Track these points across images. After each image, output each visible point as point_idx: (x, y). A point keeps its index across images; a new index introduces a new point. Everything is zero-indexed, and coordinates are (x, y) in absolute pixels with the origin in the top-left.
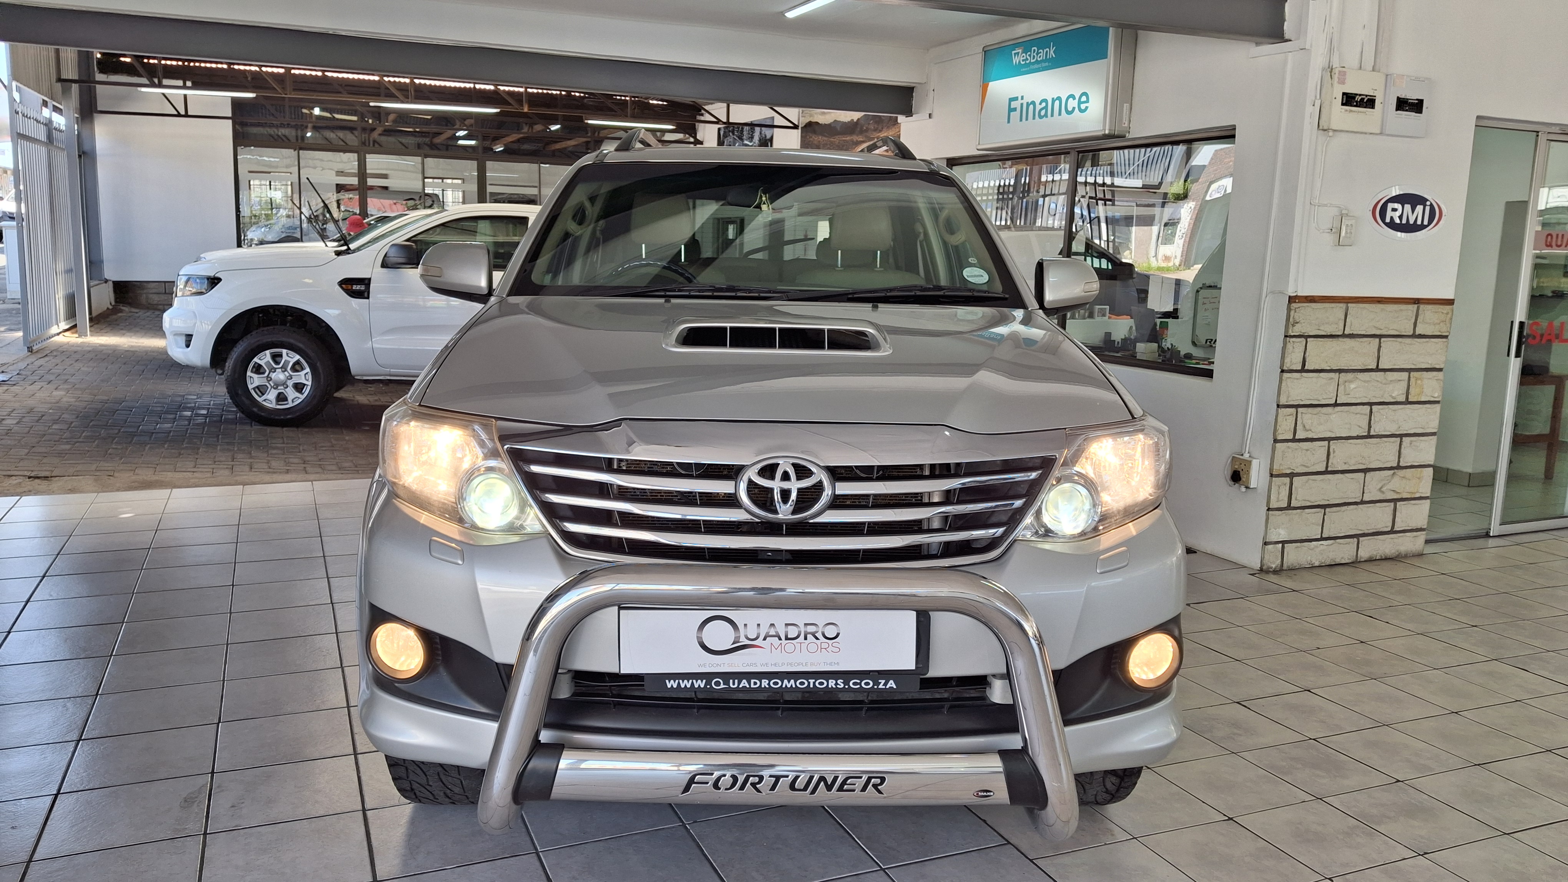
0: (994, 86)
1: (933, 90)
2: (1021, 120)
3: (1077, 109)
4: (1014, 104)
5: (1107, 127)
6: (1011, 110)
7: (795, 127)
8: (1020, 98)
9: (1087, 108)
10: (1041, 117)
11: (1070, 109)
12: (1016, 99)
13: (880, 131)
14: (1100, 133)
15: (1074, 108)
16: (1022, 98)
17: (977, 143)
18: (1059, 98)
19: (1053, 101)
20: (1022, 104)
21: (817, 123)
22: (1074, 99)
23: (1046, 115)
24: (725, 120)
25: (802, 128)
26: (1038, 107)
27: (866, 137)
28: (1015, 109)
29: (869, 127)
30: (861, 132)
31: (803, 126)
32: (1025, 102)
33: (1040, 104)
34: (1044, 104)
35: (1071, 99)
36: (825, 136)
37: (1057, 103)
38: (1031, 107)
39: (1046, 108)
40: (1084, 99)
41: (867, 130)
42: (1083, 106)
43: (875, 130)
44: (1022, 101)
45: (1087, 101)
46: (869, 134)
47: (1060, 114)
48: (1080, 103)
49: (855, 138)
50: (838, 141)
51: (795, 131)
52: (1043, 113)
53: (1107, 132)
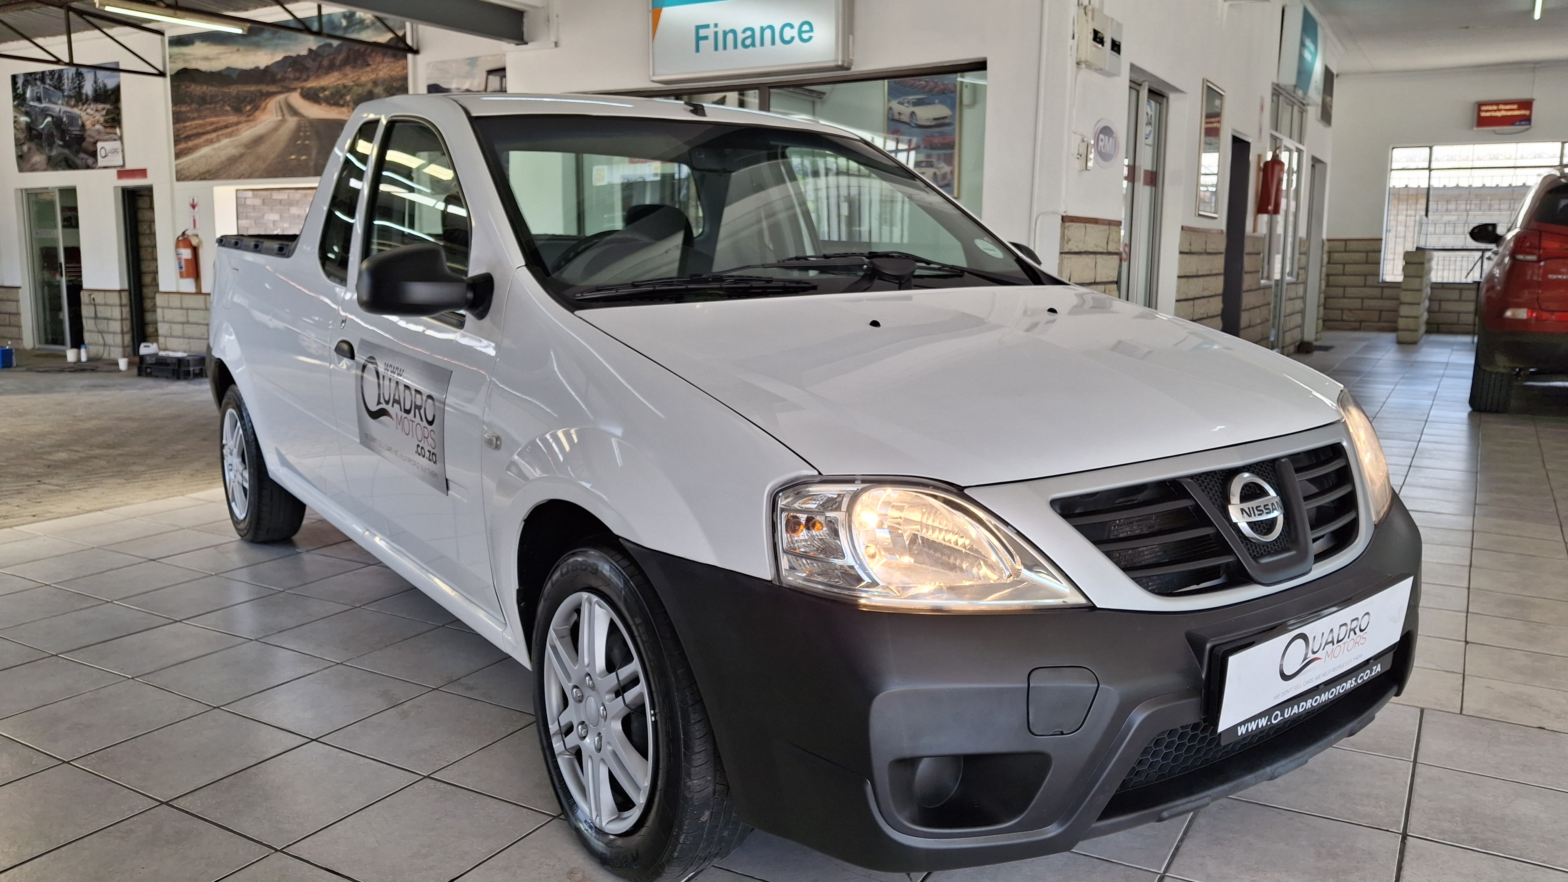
0: (669, 13)
1: (557, 16)
2: (716, 49)
3: (797, 39)
4: (702, 33)
5: (840, 58)
6: (698, 39)
7: (162, 74)
8: (712, 26)
9: (811, 38)
10: (745, 46)
11: (787, 37)
12: (707, 26)
13: (305, 80)
14: (833, 64)
15: (793, 38)
16: (716, 25)
17: (651, 74)
18: (771, 28)
19: (762, 30)
20: (716, 33)
21: (197, 71)
22: (792, 26)
23: (753, 44)
24: (67, 60)
25: (171, 76)
26: (740, 36)
27: (283, 87)
28: (706, 38)
29: (287, 75)
30: (274, 81)
31: (173, 73)
32: (720, 30)
33: (744, 31)
34: (749, 33)
35: (787, 29)
36: (212, 85)
37: (768, 33)
38: (730, 36)
39: (753, 37)
40: (806, 28)
41: (283, 79)
42: (805, 36)
43: (298, 79)
44: (716, 29)
45: (811, 30)
46: (287, 83)
47: (773, 43)
48: (800, 32)
49: (265, 88)
50: (235, 92)
51: (160, 80)
52: (748, 42)
53: (840, 63)
